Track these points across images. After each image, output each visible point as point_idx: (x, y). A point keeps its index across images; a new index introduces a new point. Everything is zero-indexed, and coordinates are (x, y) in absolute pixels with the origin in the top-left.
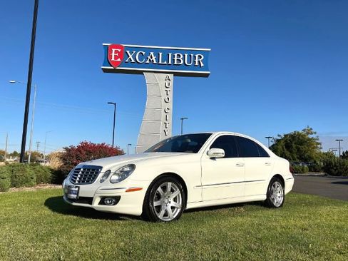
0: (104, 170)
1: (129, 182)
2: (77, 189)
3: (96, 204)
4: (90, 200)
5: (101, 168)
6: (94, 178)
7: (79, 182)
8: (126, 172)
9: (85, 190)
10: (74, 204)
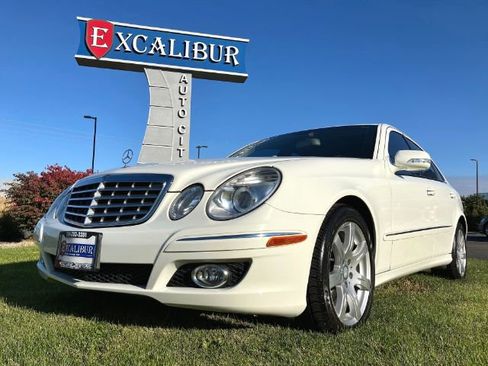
0: (178, 184)
1: (270, 217)
2: (92, 240)
3: (159, 287)
4: (140, 273)
5: (169, 178)
6: (146, 209)
7: (95, 219)
8: (252, 188)
9: (121, 243)
10: (82, 284)
